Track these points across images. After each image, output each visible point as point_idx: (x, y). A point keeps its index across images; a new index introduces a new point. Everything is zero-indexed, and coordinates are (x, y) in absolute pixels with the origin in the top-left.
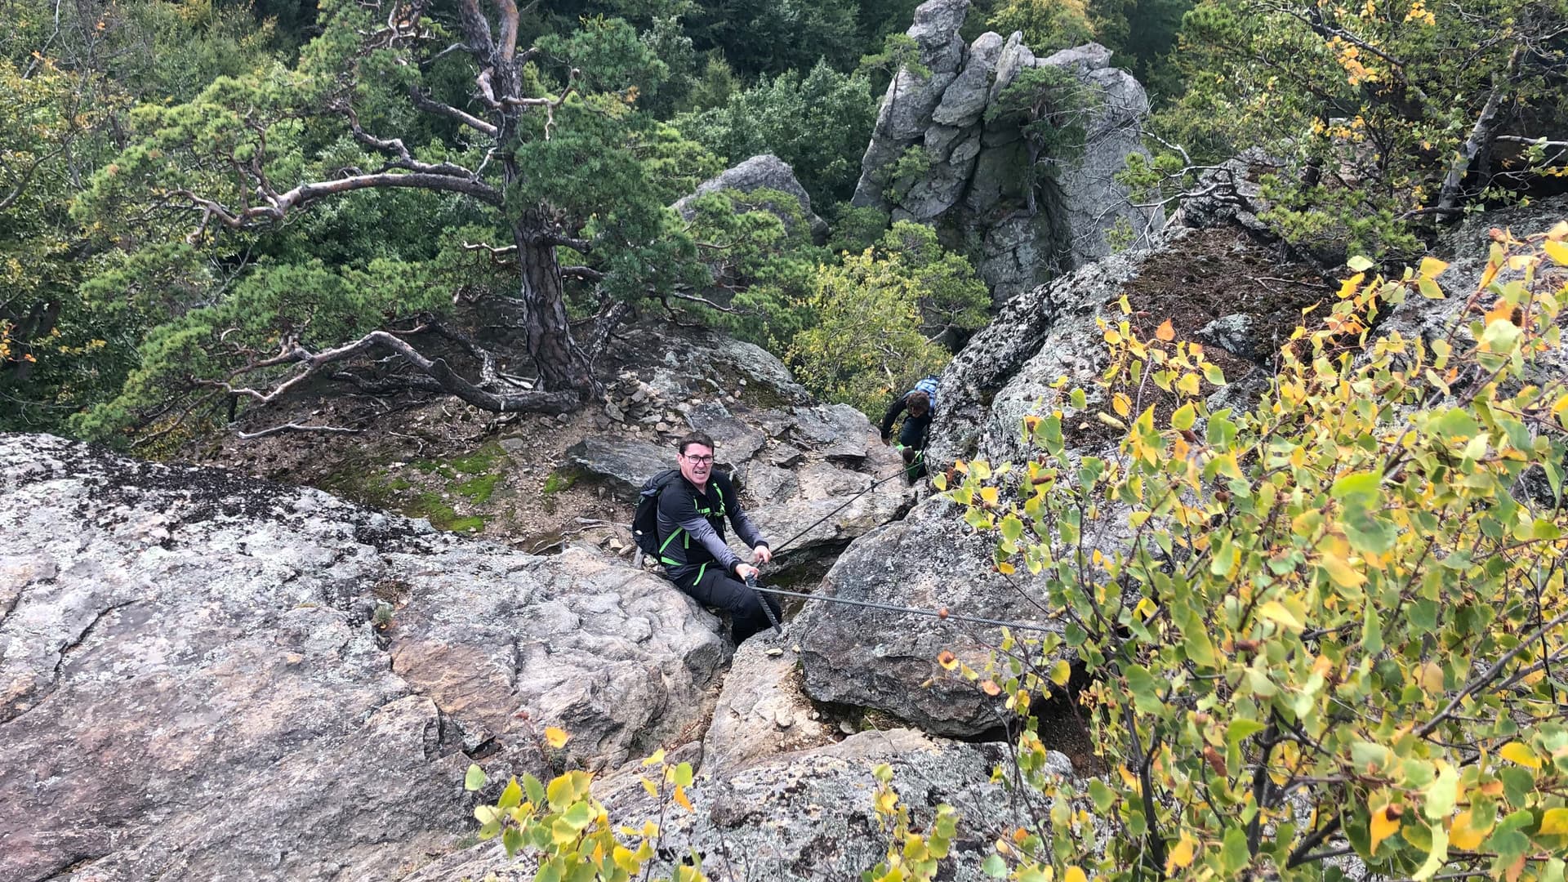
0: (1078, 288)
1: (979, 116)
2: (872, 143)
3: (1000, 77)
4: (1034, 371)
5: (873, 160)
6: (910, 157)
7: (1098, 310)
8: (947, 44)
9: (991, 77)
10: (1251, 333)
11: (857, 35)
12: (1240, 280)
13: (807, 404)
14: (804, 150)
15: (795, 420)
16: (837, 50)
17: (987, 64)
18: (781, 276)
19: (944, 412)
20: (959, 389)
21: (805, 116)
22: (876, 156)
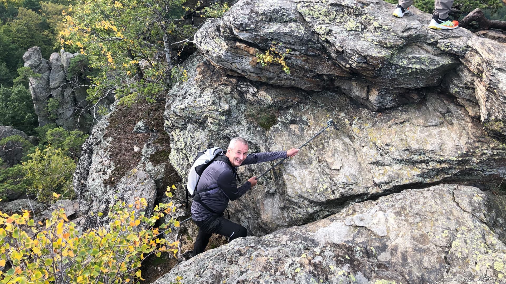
0: (95, 136)
1: (65, 79)
2: (35, 105)
3: (65, 65)
4: (93, 169)
5: (38, 110)
6: (50, 102)
7: (102, 140)
8: (40, 63)
9: (62, 66)
10: (146, 125)
11: (10, 72)
12: (138, 110)
13: (46, 209)
14: (13, 117)
15: (44, 217)
16: (5, 80)
17: (58, 63)
18: (10, 175)
19: (79, 193)
20: (79, 183)
21: (6, 106)
22: (39, 108)
